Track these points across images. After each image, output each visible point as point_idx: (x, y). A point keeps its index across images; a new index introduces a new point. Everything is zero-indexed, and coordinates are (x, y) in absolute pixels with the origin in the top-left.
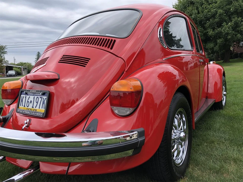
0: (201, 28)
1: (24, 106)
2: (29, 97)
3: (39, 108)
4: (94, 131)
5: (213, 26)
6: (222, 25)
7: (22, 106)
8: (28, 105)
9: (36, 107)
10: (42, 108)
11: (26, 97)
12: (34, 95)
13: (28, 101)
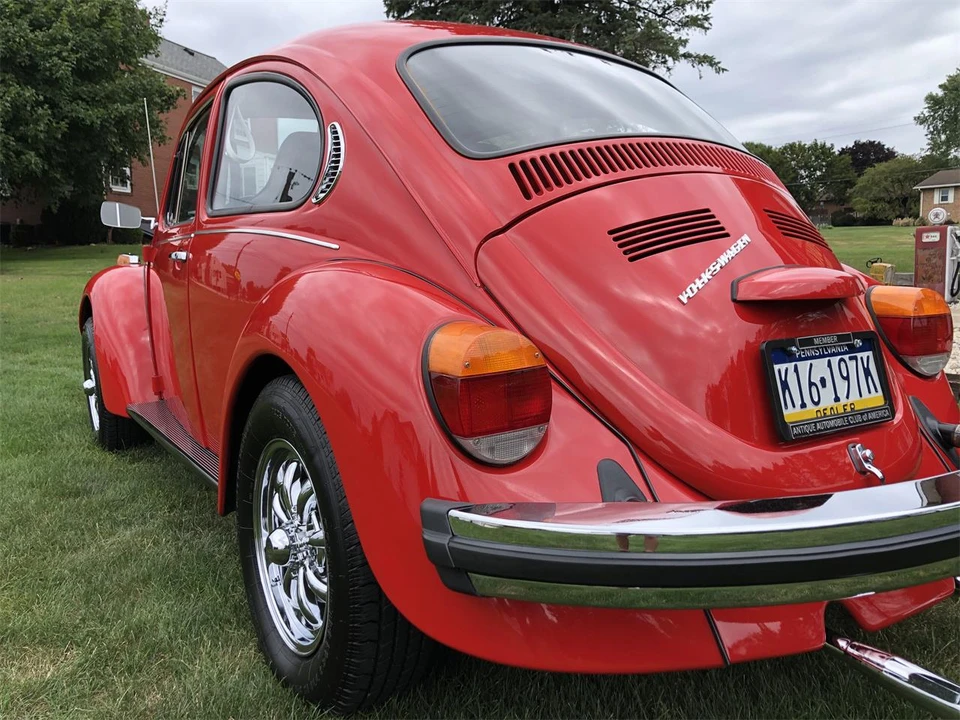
1: (803, 405)
2: (811, 365)
3: (861, 396)
7: (794, 406)
8: (816, 400)
9: (847, 397)
10: (870, 392)
11: (796, 369)
12: (824, 356)
13: (811, 384)
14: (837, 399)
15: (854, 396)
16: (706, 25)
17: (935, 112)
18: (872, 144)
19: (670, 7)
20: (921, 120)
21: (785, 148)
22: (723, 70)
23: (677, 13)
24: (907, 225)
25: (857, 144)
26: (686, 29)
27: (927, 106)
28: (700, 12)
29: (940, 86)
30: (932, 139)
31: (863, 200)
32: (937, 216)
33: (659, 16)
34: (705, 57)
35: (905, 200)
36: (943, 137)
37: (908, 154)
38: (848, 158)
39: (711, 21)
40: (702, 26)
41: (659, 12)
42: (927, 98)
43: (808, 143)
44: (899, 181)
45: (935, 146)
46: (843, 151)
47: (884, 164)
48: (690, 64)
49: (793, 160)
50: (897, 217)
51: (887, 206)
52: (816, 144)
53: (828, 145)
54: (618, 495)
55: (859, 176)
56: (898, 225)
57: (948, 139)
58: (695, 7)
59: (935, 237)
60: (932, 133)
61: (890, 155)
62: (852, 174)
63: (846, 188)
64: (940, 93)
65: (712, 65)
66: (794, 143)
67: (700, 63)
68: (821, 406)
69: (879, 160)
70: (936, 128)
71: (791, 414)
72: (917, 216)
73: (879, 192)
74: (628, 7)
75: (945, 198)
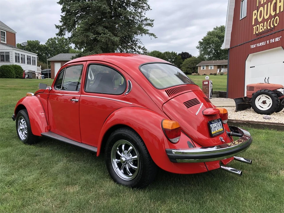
10: (221, 128)
11: (213, 125)
12: (216, 123)
13: (214, 128)
15: (219, 129)
16: (152, 26)
17: (201, 46)
18: (186, 53)
19: (143, 20)
20: (198, 48)
21: (165, 53)
22: (157, 37)
23: (145, 22)
24: (195, 75)
25: (182, 53)
26: (147, 26)
27: (199, 44)
28: (151, 22)
29: (202, 39)
30: (200, 53)
31: (184, 68)
32: (207, 78)
33: (140, 22)
34: (152, 34)
35: (194, 68)
36: (203, 52)
37: (195, 56)
38: (180, 57)
39: (153, 25)
40: (151, 26)
41: (141, 21)
42: (199, 42)
43: (171, 52)
44: (193, 63)
45: (201, 54)
46: (179, 54)
47: (189, 58)
48: (149, 35)
49: (167, 56)
50: (193, 73)
51: (190, 70)
52: (173, 52)
53: (176, 53)
54: (191, 146)
55: (183, 61)
56: (193, 75)
57: (204, 53)
58: (150, 21)
59: (207, 83)
60: (200, 51)
61: (190, 56)
62: (182, 60)
63: (180, 64)
64: (202, 41)
65: (154, 36)
66: (167, 52)
67: (151, 35)
68: (216, 131)
69: (188, 57)
70: (201, 50)
71: (213, 132)
72: (197, 73)
73: (188, 66)
74: (132, 19)
75: (204, 68)
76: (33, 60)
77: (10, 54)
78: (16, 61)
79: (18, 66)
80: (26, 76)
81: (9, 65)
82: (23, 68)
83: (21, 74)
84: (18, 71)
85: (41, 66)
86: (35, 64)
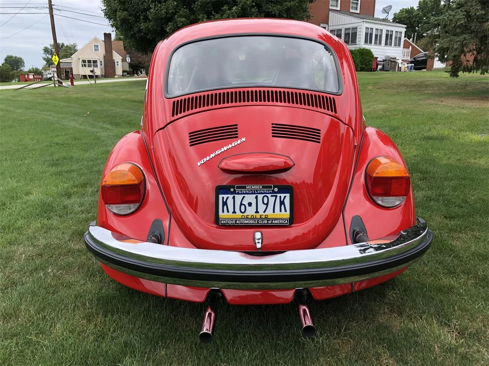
0: (185, 10)
1: (234, 212)
2: (244, 197)
3: (274, 212)
4: (364, 230)
5: (207, 9)
6: (222, 8)
7: (228, 212)
8: (243, 211)
9: (264, 212)
10: (281, 211)
11: (234, 198)
12: (255, 193)
13: (241, 204)
14: (257, 212)
15: (269, 212)
68: (246, 214)
71: (224, 215)
76: (396, 38)
77: (358, 30)
78: (366, 42)
79: (367, 50)
80: (380, 67)
81: (353, 49)
82: (374, 53)
83: (370, 64)
84: (365, 59)
85: (410, 48)
86: (399, 45)
